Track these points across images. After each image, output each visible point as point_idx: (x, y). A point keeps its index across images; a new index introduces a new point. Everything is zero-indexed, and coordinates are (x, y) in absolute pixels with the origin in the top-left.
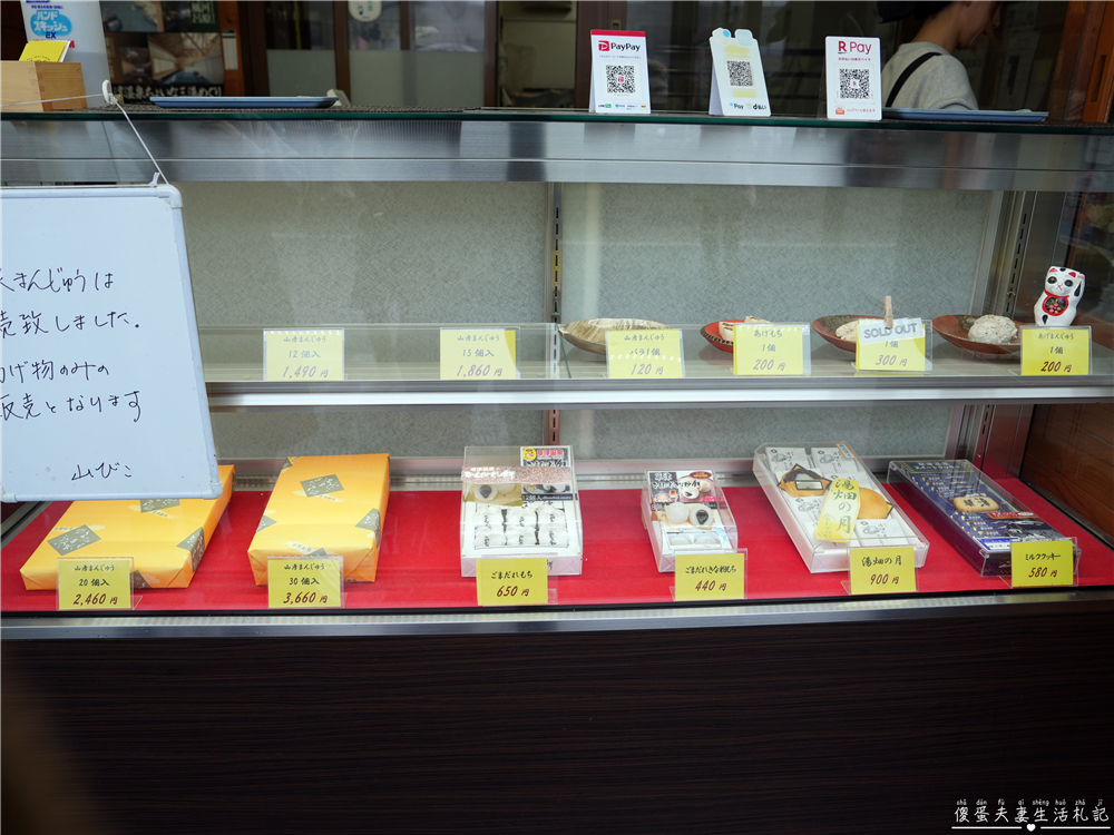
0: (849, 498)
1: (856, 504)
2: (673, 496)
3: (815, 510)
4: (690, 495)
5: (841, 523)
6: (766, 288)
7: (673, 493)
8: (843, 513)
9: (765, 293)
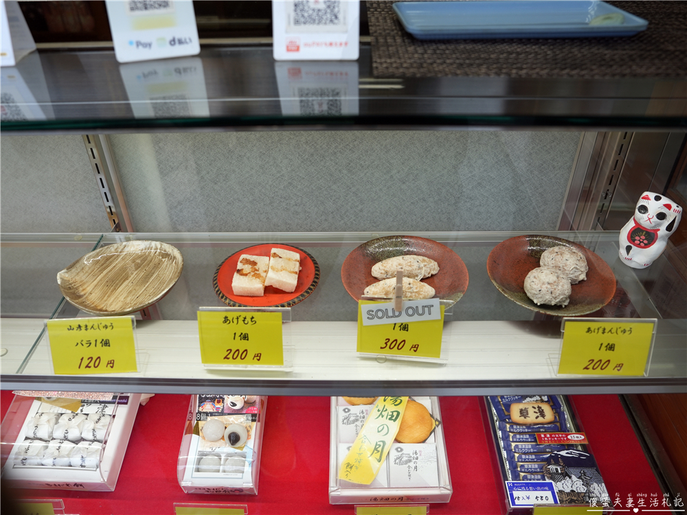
0: (390, 419)
1: (394, 427)
2: (218, 406)
3: (358, 423)
4: (234, 405)
5: (376, 449)
6: (335, 183)
7: (219, 402)
8: (380, 437)
9: (334, 187)
